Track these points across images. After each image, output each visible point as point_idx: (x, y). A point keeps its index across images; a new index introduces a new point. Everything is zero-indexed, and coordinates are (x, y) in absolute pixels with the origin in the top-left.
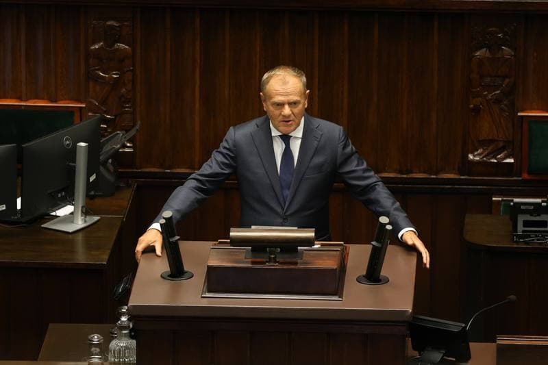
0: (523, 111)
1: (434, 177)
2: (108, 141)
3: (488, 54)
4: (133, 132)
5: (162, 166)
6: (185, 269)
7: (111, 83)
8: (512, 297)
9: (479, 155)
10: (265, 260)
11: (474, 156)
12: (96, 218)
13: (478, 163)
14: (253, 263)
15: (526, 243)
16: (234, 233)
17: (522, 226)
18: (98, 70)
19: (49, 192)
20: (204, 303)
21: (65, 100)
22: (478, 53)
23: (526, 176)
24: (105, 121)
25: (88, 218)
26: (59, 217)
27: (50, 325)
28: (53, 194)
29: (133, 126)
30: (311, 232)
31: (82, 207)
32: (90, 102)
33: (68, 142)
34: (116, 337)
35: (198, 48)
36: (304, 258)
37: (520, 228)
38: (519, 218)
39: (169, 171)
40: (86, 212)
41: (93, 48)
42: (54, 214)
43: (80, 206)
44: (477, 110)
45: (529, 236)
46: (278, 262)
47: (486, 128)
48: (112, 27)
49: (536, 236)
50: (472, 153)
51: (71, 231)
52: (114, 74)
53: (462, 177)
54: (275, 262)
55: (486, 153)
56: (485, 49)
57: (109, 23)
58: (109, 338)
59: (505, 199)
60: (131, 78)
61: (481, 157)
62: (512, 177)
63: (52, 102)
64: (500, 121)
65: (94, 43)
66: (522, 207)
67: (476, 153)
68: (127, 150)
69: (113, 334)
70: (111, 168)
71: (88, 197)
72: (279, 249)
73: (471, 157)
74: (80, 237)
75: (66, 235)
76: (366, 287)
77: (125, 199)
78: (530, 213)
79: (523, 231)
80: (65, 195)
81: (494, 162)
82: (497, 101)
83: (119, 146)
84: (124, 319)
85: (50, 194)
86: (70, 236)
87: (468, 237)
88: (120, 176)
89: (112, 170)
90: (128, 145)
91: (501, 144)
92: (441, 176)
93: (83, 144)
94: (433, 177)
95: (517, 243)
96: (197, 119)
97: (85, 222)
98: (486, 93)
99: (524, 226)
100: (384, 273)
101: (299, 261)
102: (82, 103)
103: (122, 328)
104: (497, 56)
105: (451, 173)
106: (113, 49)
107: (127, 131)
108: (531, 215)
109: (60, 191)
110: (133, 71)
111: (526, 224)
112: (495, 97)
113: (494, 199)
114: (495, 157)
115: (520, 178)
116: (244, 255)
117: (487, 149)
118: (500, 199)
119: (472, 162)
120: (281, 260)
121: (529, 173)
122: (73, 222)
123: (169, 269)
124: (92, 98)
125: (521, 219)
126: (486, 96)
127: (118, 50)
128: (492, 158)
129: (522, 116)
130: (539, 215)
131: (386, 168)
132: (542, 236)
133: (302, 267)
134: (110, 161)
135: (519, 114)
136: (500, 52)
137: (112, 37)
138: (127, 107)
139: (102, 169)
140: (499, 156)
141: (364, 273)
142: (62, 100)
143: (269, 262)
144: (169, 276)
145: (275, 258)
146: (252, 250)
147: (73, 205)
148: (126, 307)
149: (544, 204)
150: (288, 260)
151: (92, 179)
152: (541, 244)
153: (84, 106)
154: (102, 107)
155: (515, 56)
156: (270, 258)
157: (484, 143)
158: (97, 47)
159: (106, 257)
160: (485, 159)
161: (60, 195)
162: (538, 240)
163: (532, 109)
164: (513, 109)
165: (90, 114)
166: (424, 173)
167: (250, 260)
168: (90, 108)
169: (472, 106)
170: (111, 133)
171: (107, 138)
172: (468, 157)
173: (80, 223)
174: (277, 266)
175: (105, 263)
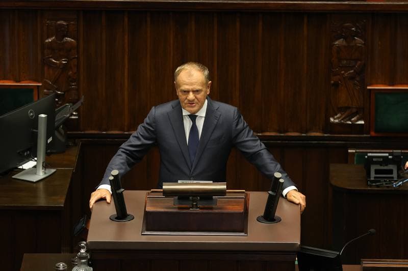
0: (370, 85)
1: (305, 135)
2: (60, 111)
3: (344, 43)
4: (78, 105)
5: (100, 129)
6: (128, 213)
7: (61, 67)
8: (372, 230)
9: (338, 118)
10: (188, 206)
11: (335, 119)
12: (53, 171)
13: (337, 124)
14: (179, 208)
15: (378, 186)
16: (167, 187)
17: (374, 173)
18: (51, 58)
19: (18, 151)
20: (144, 239)
21: (26, 80)
22: (337, 43)
23: (373, 134)
24: (57, 96)
25: (47, 171)
26: (24, 169)
27: (25, 254)
28: (21, 153)
29: (78, 100)
30: (224, 185)
31: (43, 163)
32: (45, 81)
33: (31, 114)
34: (76, 265)
35: (126, 41)
36: (218, 204)
37: (373, 175)
38: (371, 168)
39: (105, 132)
40: (46, 166)
41: (47, 41)
42: (21, 167)
43: (41, 162)
44: (336, 85)
45: (379, 181)
46: (199, 208)
47: (343, 98)
48: (61, 25)
49: (385, 181)
50: (333, 117)
51: (35, 181)
52: (64, 61)
53: (326, 135)
54: (197, 208)
55: (343, 117)
56: (342, 39)
57: (59, 23)
58: (71, 265)
59: (358, 151)
60: (76, 63)
61: (340, 120)
62: (363, 134)
63: (17, 82)
64: (354, 93)
65: (48, 38)
66: (374, 160)
67: (336, 117)
68: (73, 117)
69: (74, 262)
70: (62, 132)
71: (47, 154)
72: (199, 198)
73: (332, 120)
74: (41, 185)
75: (32, 184)
76: (264, 225)
77: (73, 155)
78: (380, 163)
79: (375, 178)
80: (30, 153)
81: (349, 124)
82: (352, 78)
83: (68, 115)
84: (83, 251)
85: (19, 153)
86: (35, 185)
87: (333, 182)
88: (69, 137)
89: (63, 134)
90: (74, 113)
91: (354, 110)
92: (309, 134)
93: (43, 116)
94: (303, 135)
95: (371, 186)
96: (126, 93)
97: (45, 173)
98: (343, 72)
99: (376, 174)
100: (277, 214)
101: (214, 206)
102: (39, 82)
103: (81, 258)
104: (352, 44)
105: (317, 132)
106: (62, 42)
107: (74, 103)
108: (381, 165)
109: (26, 151)
110: (77, 58)
111: (377, 172)
112: (349, 75)
113: (349, 151)
114: (350, 120)
115: (369, 136)
116: (173, 202)
117: (344, 114)
118: (354, 151)
119: (333, 123)
120: (201, 206)
121: (376, 132)
122: (36, 174)
123: (116, 213)
124: (47, 79)
125: (373, 168)
126: (344, 74)
127: (67, 42)
128: (348, 121)
129: (370, 90)
130: (387, 165)
131: (269, 129)
132: (389, 181)
133: (217, 211)
134: (61, 126)
135: (368, 88)
136: (354, 41)
137: (61, 33)
138: (73, 86)
139: (56, 133)
140: (353, 119)
141: (262, 214)
142: (23, 80)
143: (192, 208)
144: (116, 218)
145: (196, 204)
146: (179, 199)
147: (36, 161)
148: (85, 243)
149: (390, 157)
150: (206, 206)
151: (49, 141)
152: (388, 187)
153: (41, 84)
154: (55, 86)
155: (364, 44)
156: (193, 205)
157: (341, 110)
158: (50, 41)
159: (63, 201)
160: (342, 121)
161: (26, 154)
162: (386, 184)
163: (377, 83)
164: (364, 84)
165: (45, 91)
166: (297, 132)
167: (177, 206)
168: (46, 86)
169: (332, 82)
170: (61, 105)
171: (59, 108)
172: (330, 120)
173: (41, 175)
174: (198, 210)
175: (63, 206)
